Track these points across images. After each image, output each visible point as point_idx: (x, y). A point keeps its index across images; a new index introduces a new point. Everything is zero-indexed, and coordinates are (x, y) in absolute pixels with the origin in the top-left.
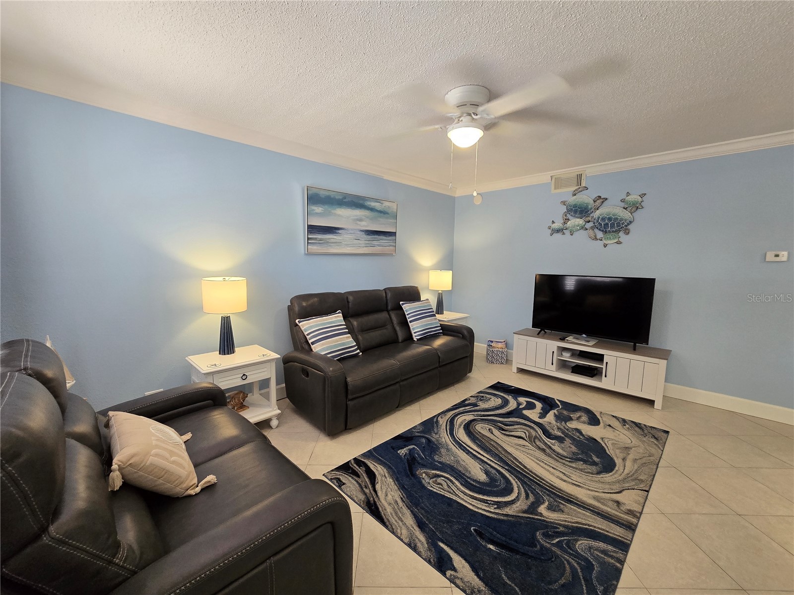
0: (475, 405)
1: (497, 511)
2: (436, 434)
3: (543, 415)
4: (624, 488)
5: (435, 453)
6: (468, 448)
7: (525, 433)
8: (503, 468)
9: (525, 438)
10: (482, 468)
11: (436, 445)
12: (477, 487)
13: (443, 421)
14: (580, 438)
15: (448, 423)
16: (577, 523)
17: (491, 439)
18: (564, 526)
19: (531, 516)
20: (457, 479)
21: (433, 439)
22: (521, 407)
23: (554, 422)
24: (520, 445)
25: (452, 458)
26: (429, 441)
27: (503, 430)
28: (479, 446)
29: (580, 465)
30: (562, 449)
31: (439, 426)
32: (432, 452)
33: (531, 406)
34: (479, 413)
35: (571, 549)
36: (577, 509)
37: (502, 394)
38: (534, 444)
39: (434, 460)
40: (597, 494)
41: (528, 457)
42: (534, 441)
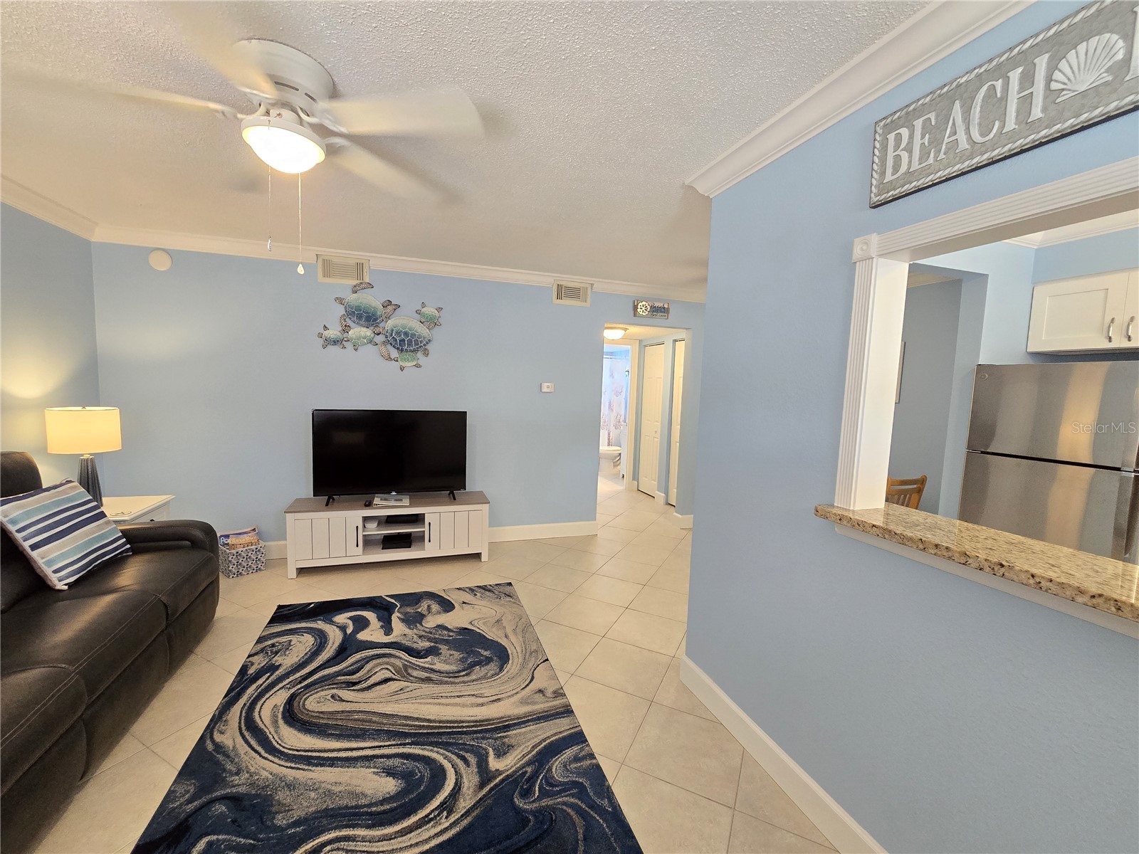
0: (272, 668)
1: (453, 818)
2: (237, 774)
3: (388, 629)
4: (532, 671)
5: (270, 812)
6: (326, 755)
7: (387, 669)
8: (405, 744)
9: (394, 677)
10: (376, 770)
11: (257, 796)
12: (396, 808)
13: (230, 736)
14: (451, 636)
15: (246, 734)
16: (534, 747)
17: (349, 712)
18: (528, 764)
19: (492, 785)
20: (354, 826)
21: (242, 789)
22: (349, 631)
23: (407, 631)
24: (396, 693)
25: (313, 795)
26: (235, 800)
27: (354, 684)
28: (339, 737)
29: (478, 672)
30: (445, 662)
31: (232, 754)
32: (262, 819)
33: (361, 624)
34: (291, 679)
35: (556, 786)
36: (520, 730)
37: (303, 625)
38: (411, 678)
39: (281, 829)
40: (519, 696)
41: (421, 703)
42: (408, 674)
